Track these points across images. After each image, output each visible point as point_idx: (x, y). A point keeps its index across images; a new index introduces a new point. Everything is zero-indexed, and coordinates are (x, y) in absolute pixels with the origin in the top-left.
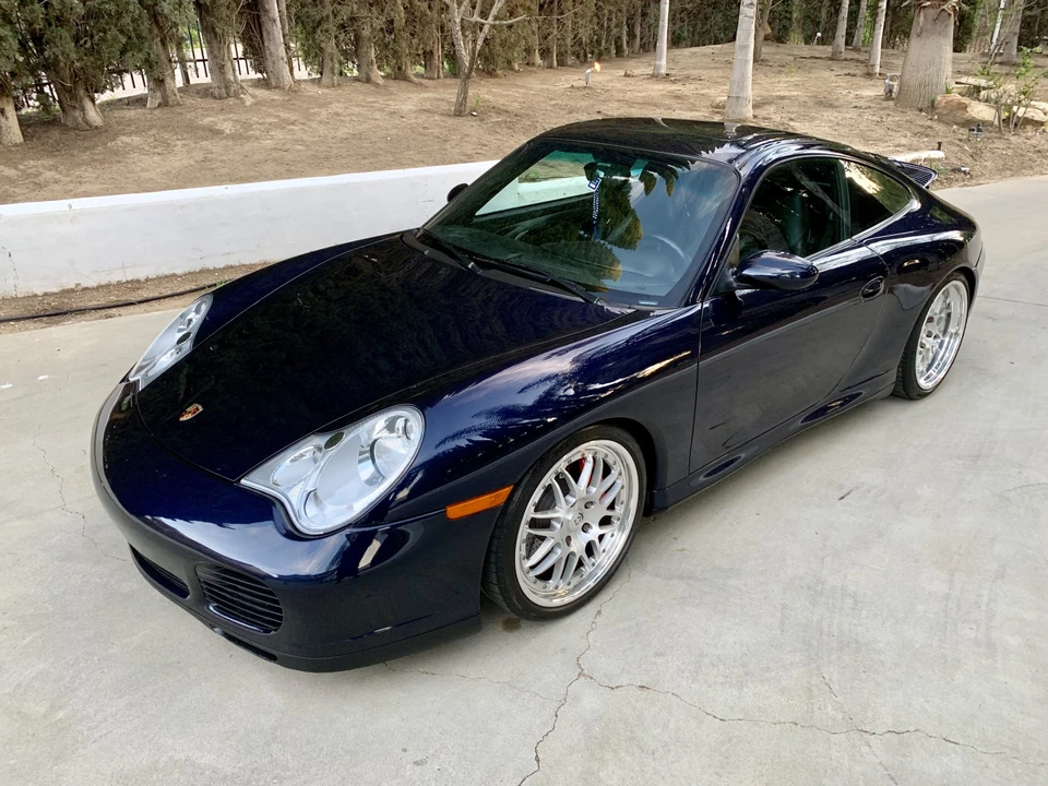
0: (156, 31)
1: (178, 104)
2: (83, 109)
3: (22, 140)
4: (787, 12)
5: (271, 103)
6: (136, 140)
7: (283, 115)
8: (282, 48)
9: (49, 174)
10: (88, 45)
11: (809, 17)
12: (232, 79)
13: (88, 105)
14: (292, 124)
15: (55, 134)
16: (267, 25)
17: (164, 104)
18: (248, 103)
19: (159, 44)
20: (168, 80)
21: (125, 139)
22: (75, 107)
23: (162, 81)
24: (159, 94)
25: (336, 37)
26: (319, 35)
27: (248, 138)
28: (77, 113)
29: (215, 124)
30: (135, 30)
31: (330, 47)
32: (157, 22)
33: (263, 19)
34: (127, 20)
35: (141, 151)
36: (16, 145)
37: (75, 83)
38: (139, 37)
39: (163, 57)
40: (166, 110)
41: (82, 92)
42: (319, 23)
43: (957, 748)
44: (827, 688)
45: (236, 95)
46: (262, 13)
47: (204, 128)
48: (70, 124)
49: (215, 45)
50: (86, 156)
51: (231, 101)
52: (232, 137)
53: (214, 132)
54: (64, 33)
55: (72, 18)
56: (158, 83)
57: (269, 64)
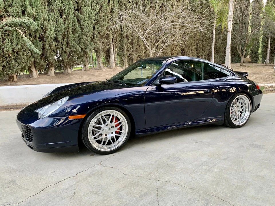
0: (86, 55)
1: (88, 70)
2: (68, 70)
3: (54, 75)
4: (257, 56)
5: (109, 71)
6: (76, 76)
7: (110, 73)
8: (114, 60)
9: (56, 81)
10: (70, 57)
11: (263, 57)
12: (101, 66)
13: (69, 69)
14: (111, 74)
15: (61, 75)
16: (111, 55)
17: (85, 70)
18: (104, 71)
19: (86, 58)
20: (87, 65)
21: (74, 76)
22: (66, 70)
23: (86, 65)
24: (84, 68)
25: (127, 59)
26: (123, 58)
27: (100, 77)
28: (66, 71)
29: (94, 74)
30: (80, 55)
31: (126, 60)
32: (86, 54)
33: (110, 54)
34: (78, 52)
35: (76, 78)
36: (53, 76)
37: (67, 65)
38: (81, 56)
39: (86, 61)
40: (85, 71)
41: (68, 67)
42: (123, 55)
43: (180, 186)
44: (156, 172)
45: (102, 69)
46: (110, 53)
47: (91, 74)
48: (65, 73)
49: (98, 59)
50: (65, 79)
51: (100, 70)
52: (97, 76)
53: (93, 75)
54: (65, 55)
55: (67, 52)
56: (85, 66)
57: (111, 63)
